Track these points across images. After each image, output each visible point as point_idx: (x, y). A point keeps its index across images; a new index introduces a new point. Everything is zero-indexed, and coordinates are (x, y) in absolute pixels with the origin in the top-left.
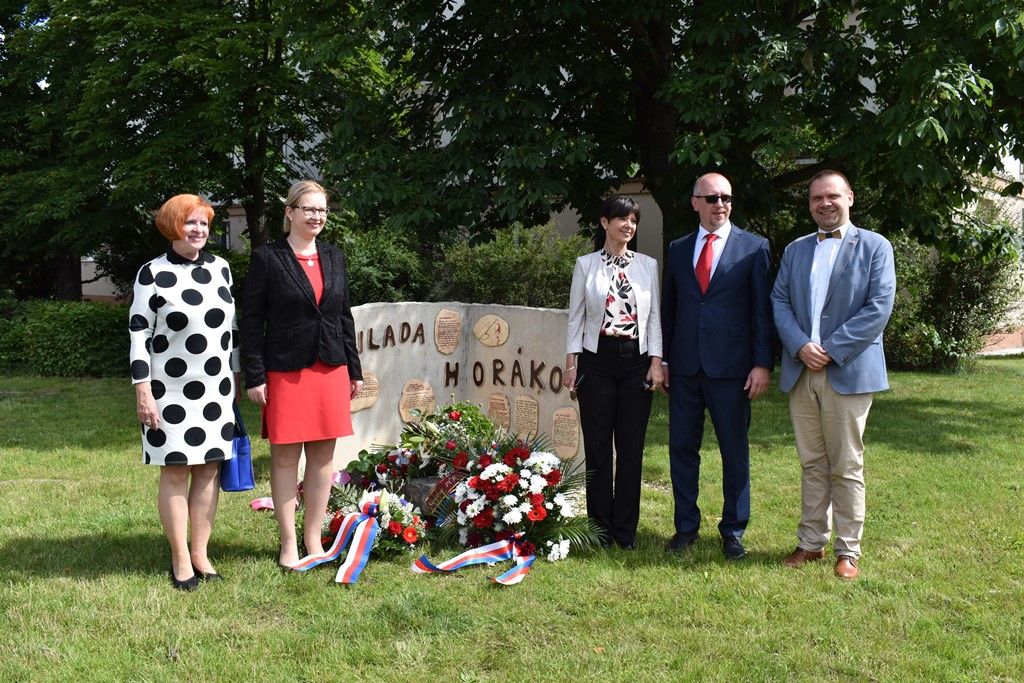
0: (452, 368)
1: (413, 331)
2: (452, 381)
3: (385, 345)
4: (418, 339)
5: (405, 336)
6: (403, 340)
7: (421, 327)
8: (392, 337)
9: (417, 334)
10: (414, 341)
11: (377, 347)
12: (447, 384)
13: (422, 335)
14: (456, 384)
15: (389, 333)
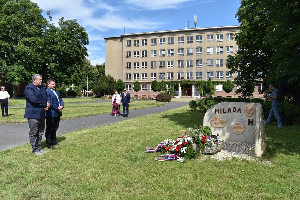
0: (251, 120)
1: (237, 110)
2: (251, 124)
3: (228, 112)
4: (239, 112)
5: (234, 111)
6: (234, 112)
7: (240, 108)
8: (230, 111)
9: (238, 111)
10: (237, 112)
11: (226, 113)
12: (249, 124)
13: (240, 111)
14: (252, 125)
15: (229, 110)
